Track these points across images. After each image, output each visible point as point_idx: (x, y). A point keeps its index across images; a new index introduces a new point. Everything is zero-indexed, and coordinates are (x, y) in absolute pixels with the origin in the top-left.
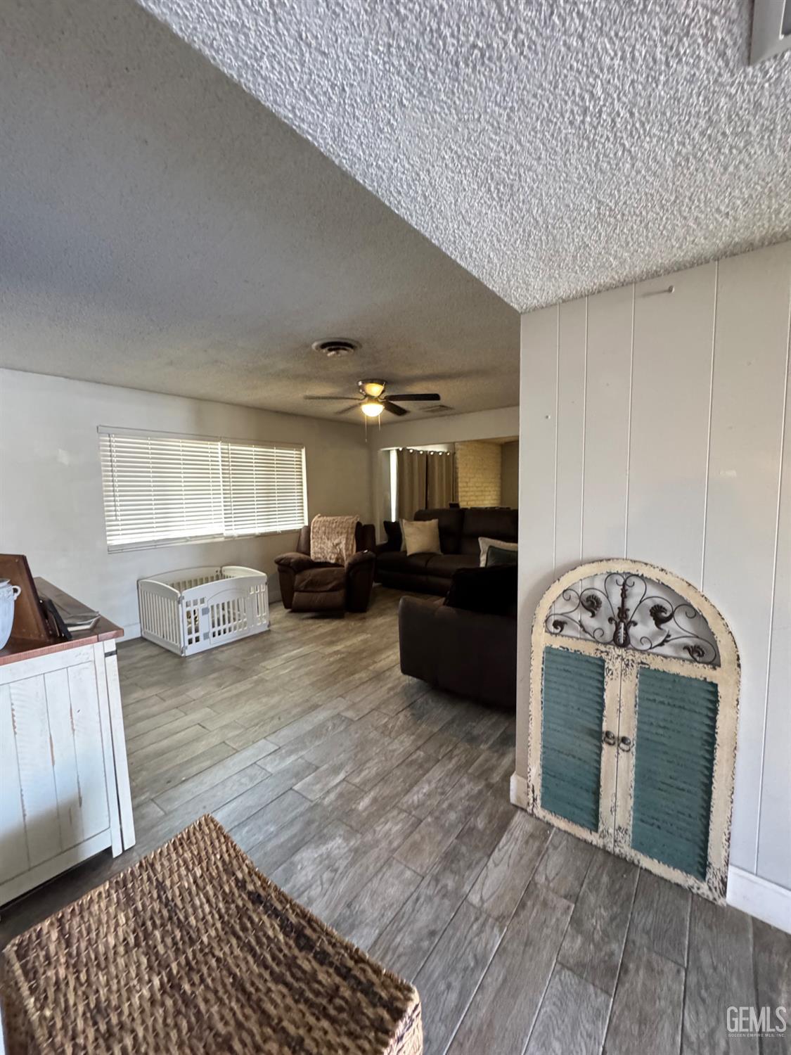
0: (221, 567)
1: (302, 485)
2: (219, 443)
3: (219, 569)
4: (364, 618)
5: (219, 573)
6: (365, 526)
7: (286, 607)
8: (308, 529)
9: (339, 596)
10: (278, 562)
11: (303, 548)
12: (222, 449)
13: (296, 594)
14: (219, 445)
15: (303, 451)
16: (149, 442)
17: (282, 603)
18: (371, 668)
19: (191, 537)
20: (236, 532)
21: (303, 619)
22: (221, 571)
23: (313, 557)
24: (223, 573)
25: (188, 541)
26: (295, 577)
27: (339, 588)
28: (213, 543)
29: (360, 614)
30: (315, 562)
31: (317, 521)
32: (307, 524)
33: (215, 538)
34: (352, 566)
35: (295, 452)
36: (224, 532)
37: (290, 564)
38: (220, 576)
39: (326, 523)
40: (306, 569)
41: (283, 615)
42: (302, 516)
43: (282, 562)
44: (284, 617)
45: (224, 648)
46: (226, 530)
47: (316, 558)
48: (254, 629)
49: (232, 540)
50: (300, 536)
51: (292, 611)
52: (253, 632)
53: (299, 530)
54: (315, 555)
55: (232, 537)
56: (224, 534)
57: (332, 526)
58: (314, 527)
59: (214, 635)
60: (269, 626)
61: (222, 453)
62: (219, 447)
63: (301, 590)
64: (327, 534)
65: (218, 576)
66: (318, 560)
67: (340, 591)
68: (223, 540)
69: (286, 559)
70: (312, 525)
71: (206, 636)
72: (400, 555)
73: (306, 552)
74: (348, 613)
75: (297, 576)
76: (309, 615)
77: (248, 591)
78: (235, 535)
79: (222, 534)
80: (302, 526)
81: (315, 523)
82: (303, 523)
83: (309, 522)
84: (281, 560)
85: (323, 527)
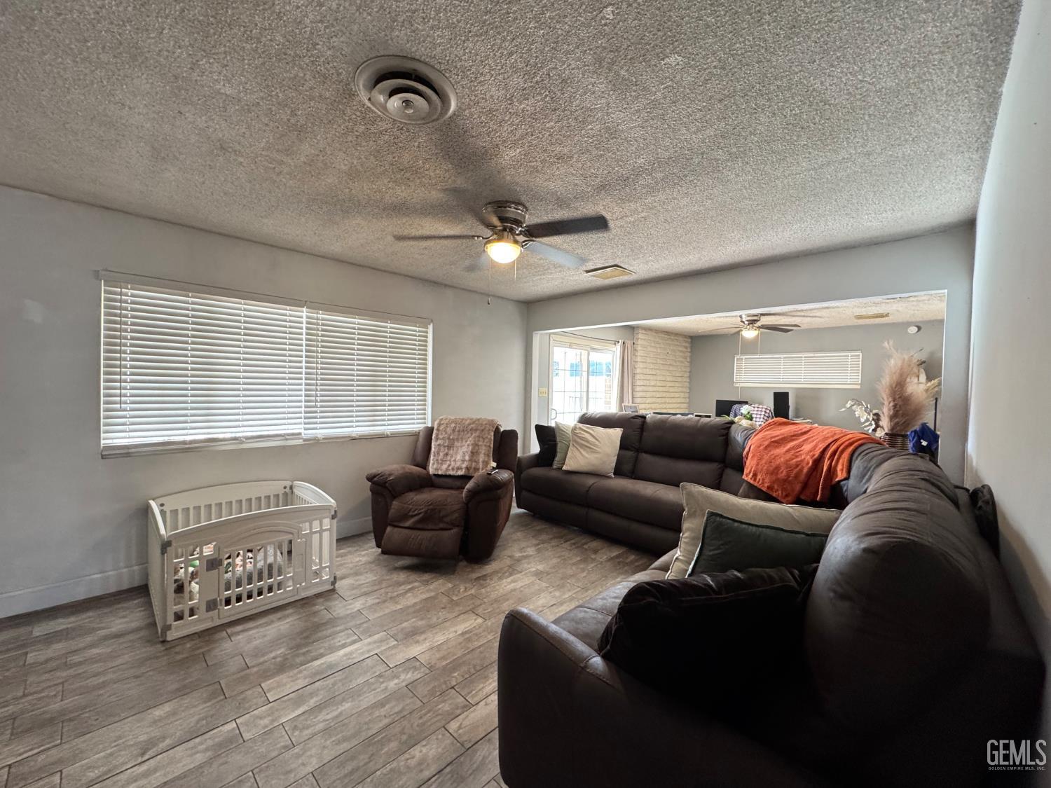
0: (293, 482)
1: (426, 373)
2: (304, 309)
3: (288, 484)
4: (484, 577)
5: (288, 490)
6: (504, 431)
7: (378, 546)
8: (430, 431)
9: (449, 537)
10: (370, 478)
11: (419, 459)
12: (308, 317)
13: (389, 529)
14: (304, 313)
15: (431, 327)
16: (190, 300)
17: (373, 534)
18: (453, 726)
19: (247, 438)
20: (321, 433)
21: (396, 569)
22: (291, 488)
23: (432, 469)
24: (294, 490)
25: (242, 442)
26: (391, 503)
27: (450, 527)
28: (284, 447)
29: (481, 568)
30: (434, 475)
31: (442, 422)
32: (430, 425)
33: (287, 439)
34: (473, 494)
35: (417, 329)
36: (302, 431)
37: (386, 482)
38: (289, 495)
39: (453, 425)
40: (411, 490)
41: (370, 559)
42: (425, 414)
43: (375, 479)
44: (370, 563)
45: (239, 628)
46: (305, 429)
47: (437, 469)
48: (305, 588)
49: (314, 443)
50: (417, 440)
51: (383, 553)
52: (303, 595)
53: (419, 433)
54: (435, 466)
55: (315, 439)
56: (303, 435)
57: (462, 429)
58: (438, 430)
59: (228, 602)
60: (333, 583)
61: (307, 323)
62: (304, 314)
63: (396, 524)
64: (453, 439)
65: (286, 494)
66: (440, 473)
67: (452, 531)
68: (301, 442)
69: (383, 476)
70: (436, 427)
71: (211, 605)
72: (552, 473)
73: (424, 464)
74: (464, 563)
75: (394, 502)
76: (407, 561)
77: (300, 530)
78: (320, 436)
79: (300, 434)
80: (422, 426)
81: (439, 425)
82: (425, 423)
83: (433, 422)
84: (375, 476)
85: (449, 430)
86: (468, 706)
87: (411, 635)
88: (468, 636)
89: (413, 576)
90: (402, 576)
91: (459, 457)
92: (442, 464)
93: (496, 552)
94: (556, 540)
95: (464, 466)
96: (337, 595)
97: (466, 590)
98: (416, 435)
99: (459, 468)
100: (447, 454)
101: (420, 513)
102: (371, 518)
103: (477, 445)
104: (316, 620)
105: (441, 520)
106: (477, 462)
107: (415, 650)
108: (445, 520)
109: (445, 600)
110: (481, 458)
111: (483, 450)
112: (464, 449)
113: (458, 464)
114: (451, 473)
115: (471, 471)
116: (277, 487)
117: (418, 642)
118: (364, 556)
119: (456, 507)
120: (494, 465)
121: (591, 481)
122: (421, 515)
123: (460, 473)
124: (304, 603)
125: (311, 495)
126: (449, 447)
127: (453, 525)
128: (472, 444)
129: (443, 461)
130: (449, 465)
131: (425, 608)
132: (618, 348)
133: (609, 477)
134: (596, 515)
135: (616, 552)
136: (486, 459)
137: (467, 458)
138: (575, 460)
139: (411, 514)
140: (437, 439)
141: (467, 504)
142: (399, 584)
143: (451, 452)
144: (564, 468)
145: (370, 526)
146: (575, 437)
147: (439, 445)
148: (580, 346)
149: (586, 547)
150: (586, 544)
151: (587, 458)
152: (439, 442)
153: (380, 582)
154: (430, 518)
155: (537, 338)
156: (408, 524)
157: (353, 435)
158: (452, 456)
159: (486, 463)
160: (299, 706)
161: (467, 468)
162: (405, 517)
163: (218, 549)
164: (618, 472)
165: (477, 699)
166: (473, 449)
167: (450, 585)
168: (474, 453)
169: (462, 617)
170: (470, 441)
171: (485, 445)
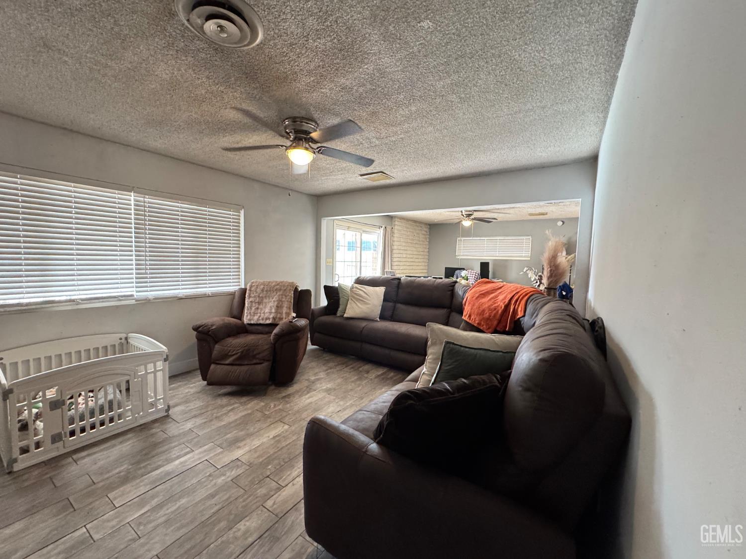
0: (127, 334)
1: (239, 247)
2: (132, 194)
3: (123, 336)
4: (289, 396)
5: (123, 341)
6: (301, 290)
7: (204, 379)
8: (243, 292)
9: (261, 369)
10: (196, 329)
11: (235, 312)
12: (135, 200)
13: (213, 366)
15: (242, 212)
16: (20, 181)
17: (199, 371)
18: (269, 503)
19: (82, 300)
20: (151, 295)
21: (219, 395)
22: (126, 339)
23: (246, 319)
24: (129, 341)
25: (78, 304)
26: (214, 347)
27: (261, 362)
28: (117, 307)
29: (285, 389)
30: (248, 324)
31: (253, 285)
32: (243, 287)
33: (120, 300)
34: (279, 336)
35: (231, 213)
36: (134, 293)
37: (209, 331)
38: (125, 345)
39: (262, 287)
40: (229, 336)
41: (198, 389)
42: (239, 279)
43: (200, 329)
44: (199, 393)
45: (84, 454)
46: (137, 292)
47: (250, 320)
48: (142, 417)
49: (146, 303)
50: (234, 298)
51: (209, 384)
52: (142, 422)
53: (235, 293)
54: (249, 317)
55: (146, 300)
56: (135, 296)
57: (269, 289)
58: (250, 290)
59: (72, 433)
60: (168, 410)
61: (135, 205)
62: (132, 198)
63: (217, 362)
64: (262, 297)
65: (121, 344)
66: (252, 322)
67: (263, 365)
68: (133, 302)
69: (206, 326)
70: (248, 288)
71: (56, 438)
72: (338, 320)
73: (240, 316)
74: (273, 387)
75: (217, 346)
76: (228, 389)
77: (137, 371)
78: (150, 297)
79: (132, 296)
80: (237, 288)
81: (251, 287)
82: (240, 286)
83: (245, 285)
84: (199, 327)
85: (259, 290)
86: (280, 488)
87: (234, 443)
88: (277, 439)
89: (234, 400)
90: (225, 400)
91: (267, 310)
92: (254, 316)
93: (297, 378)
94: (340, 366)
95: (271, 316)
96: (170, 420)
97: (275, 406)
98: (233, 294)
99: (267, 319)
100: (258, 308)
101: (237, 353)
102: (197, 358)
103: (281, 301)
104: (154, 439)
105: (254, 357)
106: (281, 314)
107: (238, 453)
108: (257, 356)
109: (259, 415)
110: (285, 310)
111: (285, 305)
112: (271, 304)
113: (267, 315)
114: (261, 322)
115: (277, 320)
116: (113, 339)
117: (239, 447)
118: (192, 388)
119: (266, 347)
120: (294, 315)
121: (363, 324)
122: (239, 354)
123: (268, 322)
124: (144, 427)
125: (144, 343)
126: (259, 303)
127: (264, 360)
128: (277, 301)
129: (255, 314)
130: (260, 317)
131: (244, 422)
132: (382, 230)
133: (377, 321)
134: (368, 347)
135: (381, 371)
136: (288, 311)
137: (273, 311)
138: (352, 310)
139: (230, 354)
140: (250, 297)
141: (274, 344)
142: (222, 406)
143: (261, 306)
144: (345, 315)
145: (197, 364)
146: (353, 294)
147: (251, 302)
148: (356, 229)
149: (361, 369)
150: (360, 367)
151: (361, 308)
152: (251, 299)
153: (207, 406)
154: (246, 356)
155: (325, 222)
156: (227, 362)
157: (180, 296)
158: (261, 309)
159: (288, 314)
160: (143, 507)
161: (274, 318)
162: (226, 356)
163: (60, 392)
164: (383, 317)
165: (286, 482)
166: (278, 303)
167: (263, 404)
168: (279, 307)
169: (272, 426)
170: (276, 298)
171: (288, 301)
